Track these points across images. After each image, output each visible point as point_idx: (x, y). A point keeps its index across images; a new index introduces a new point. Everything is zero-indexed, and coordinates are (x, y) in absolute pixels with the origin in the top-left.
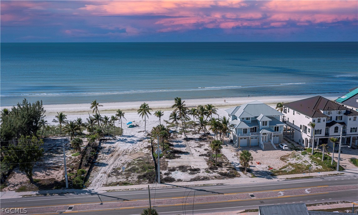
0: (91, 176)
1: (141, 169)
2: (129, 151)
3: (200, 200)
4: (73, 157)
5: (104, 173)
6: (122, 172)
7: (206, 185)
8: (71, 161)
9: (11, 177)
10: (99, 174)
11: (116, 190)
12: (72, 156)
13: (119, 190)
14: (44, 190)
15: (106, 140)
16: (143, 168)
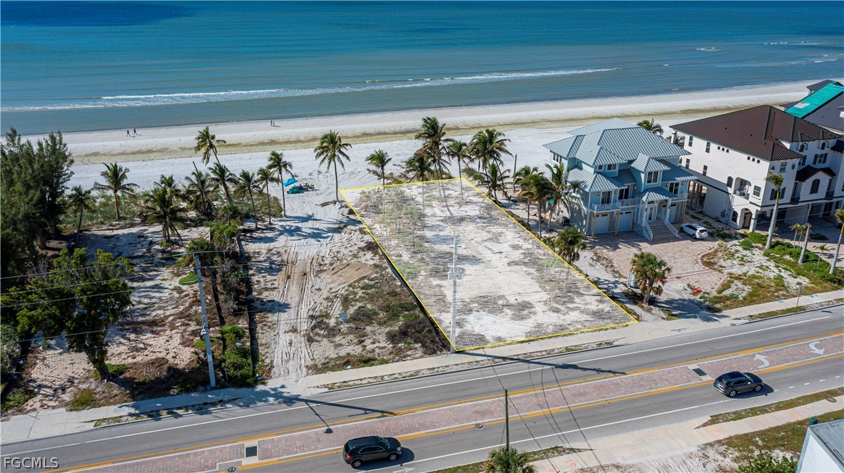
0: (262, 345)
1: (385, 314)
2: (327, 262)
3: (581, 395)
4: (184, 287)
5: (291, 331)
6: (338, 323)
7: (572, 350)
8: (186, 301)
9: (36, 364)
10: (282, 336)
11: (351, 383)
12: (182, 282)
13: (359, 382)
14: (150, 398)
15: (251, 231)
16: (387, 308)
